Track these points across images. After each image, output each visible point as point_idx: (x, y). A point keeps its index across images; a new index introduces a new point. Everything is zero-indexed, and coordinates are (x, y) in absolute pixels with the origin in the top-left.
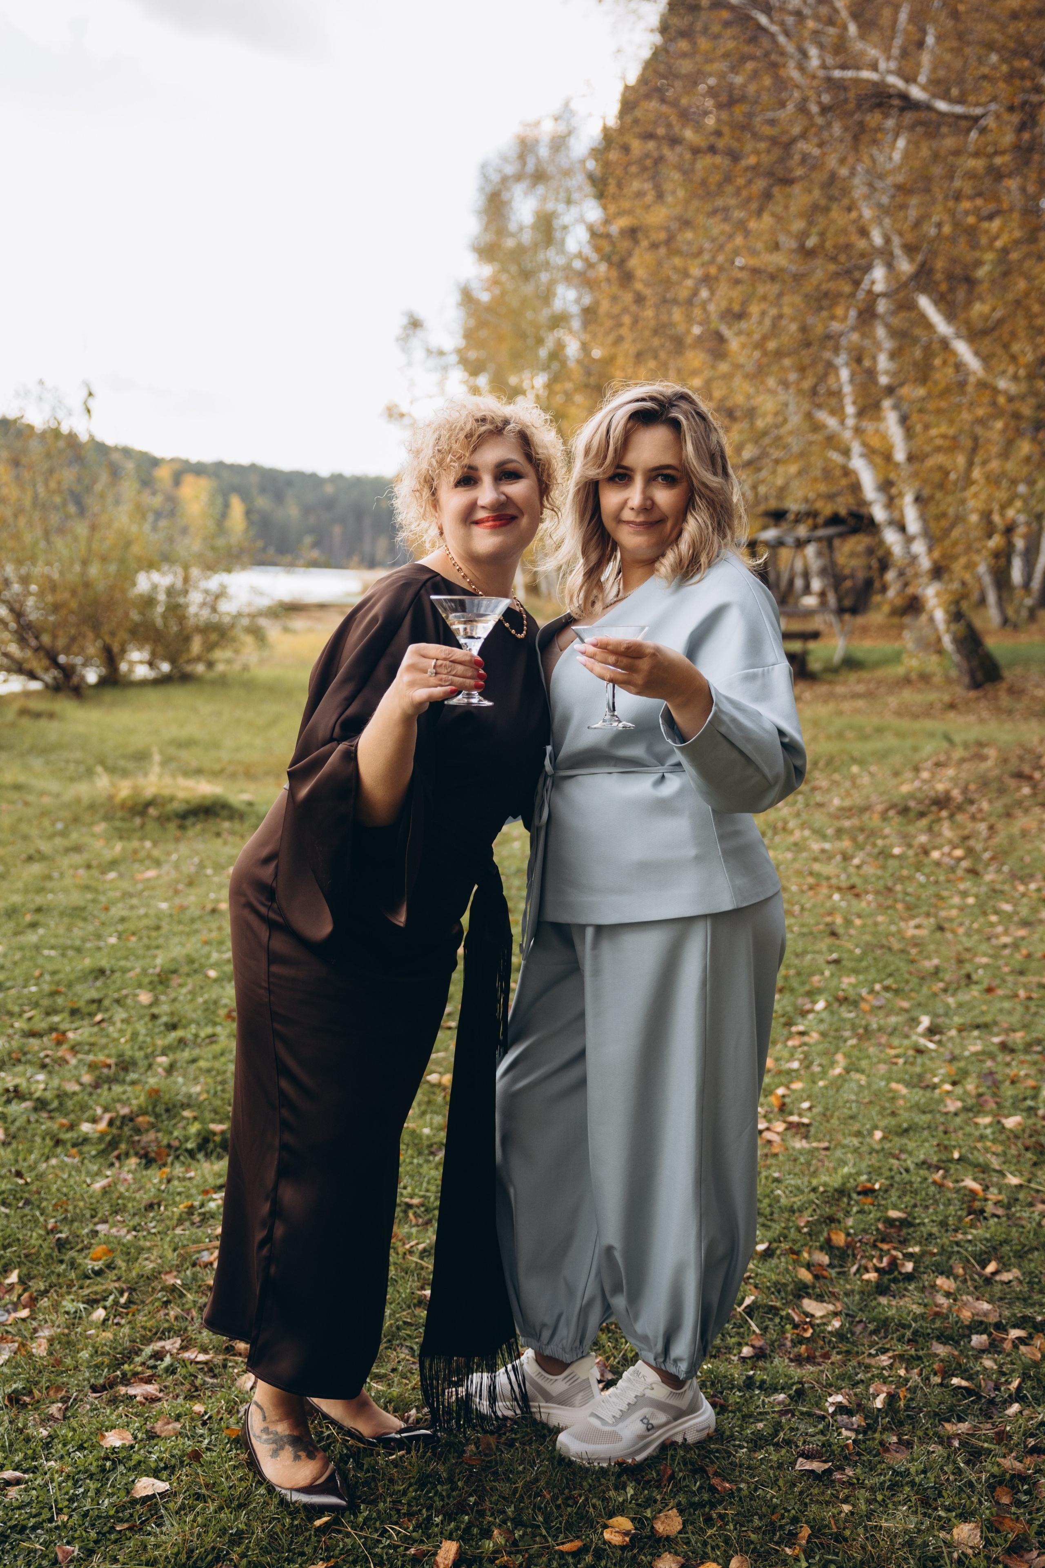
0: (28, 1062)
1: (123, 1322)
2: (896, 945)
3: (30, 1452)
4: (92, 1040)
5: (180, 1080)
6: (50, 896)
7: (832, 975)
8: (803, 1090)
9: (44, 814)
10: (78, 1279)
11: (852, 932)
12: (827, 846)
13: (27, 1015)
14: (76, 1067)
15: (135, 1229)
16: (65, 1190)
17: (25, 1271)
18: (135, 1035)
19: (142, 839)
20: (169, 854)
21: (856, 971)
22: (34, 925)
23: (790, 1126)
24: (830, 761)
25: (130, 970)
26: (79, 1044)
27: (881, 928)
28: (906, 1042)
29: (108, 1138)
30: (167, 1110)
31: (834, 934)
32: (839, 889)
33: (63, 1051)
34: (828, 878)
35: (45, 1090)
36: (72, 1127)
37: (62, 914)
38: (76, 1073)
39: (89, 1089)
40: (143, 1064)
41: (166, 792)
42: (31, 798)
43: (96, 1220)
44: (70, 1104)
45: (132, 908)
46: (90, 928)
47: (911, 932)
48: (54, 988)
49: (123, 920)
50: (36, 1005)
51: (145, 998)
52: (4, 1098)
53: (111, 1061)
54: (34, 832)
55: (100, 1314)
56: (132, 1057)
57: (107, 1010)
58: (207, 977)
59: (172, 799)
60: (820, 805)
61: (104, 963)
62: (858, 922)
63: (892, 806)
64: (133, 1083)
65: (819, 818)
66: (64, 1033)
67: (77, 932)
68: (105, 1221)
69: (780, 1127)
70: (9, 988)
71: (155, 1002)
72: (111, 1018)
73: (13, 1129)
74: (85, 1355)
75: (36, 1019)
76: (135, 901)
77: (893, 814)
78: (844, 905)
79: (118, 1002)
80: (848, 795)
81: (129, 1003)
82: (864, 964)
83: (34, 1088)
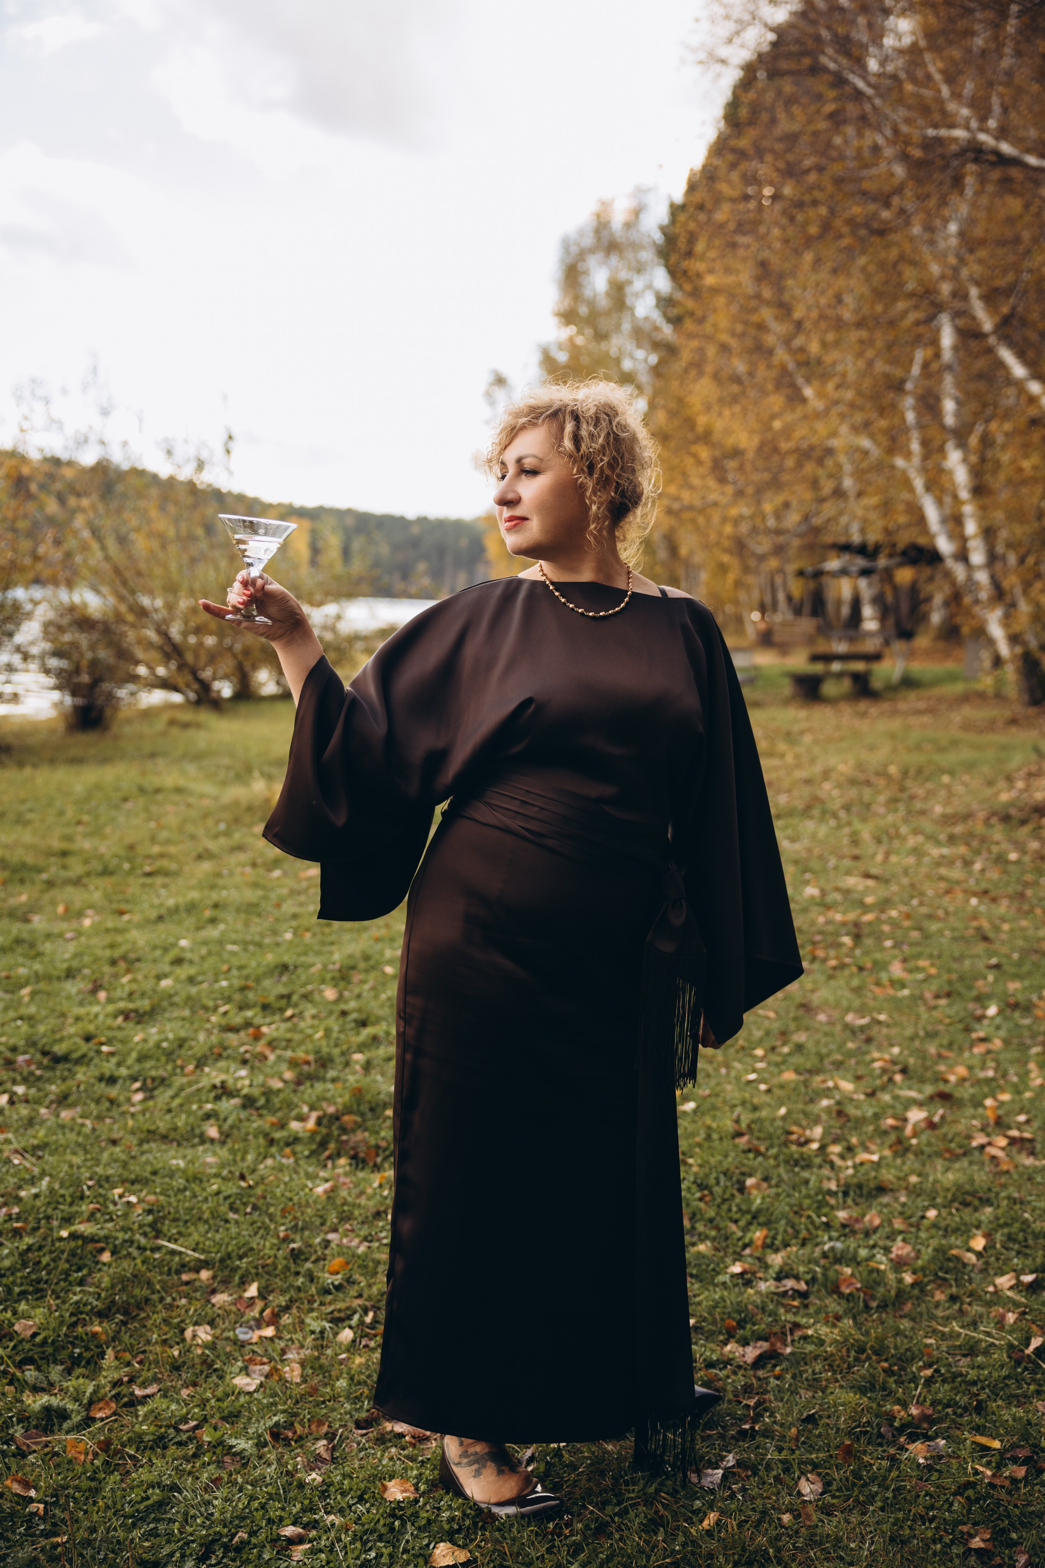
0: (228, 1057)
1: (372, 1344)
3: (306, 1502)
4: (289, 1036)
5: (379, 1078)
6: (224, 893)
7: (996, 980)
8: (1012, 1102)
9: (206, 816)
10: (318, 1293)
11: (1004, 936)
12: (945, 851)
13: (222, 1009)
14: (276, 1063)
15: (365, 1239)
16: (288, 1194)
17: (264, 1284)
18: (328, 1032)
21: (1017, 977)
22: (213, 921)
23: (1013, 1141)
24: (919, 771)
25: (312, 965)
26: (275, 1040)
27: (1030, 933)
29: (318, 1138)
30: (372, 1110)
31: (985, 939)
32: (975, 894)
33: (260, 1047)
34: (958, 882)
35: (251, 1086)
36: (282, 1126)
37: (238, 910)
38: (276, 1069)
39: (292, 1086)
40: (339, 1060)
42: (192, 800)
43: (325, 1228)
44: (276, 1101)
45: (301, 904)
46: (267, 923)
48: (243, 983)
49: (295, 916)
50: (228, 1000)
51: (330, 994)
52: (212, 1095)
53: (311, 1058)
54: (200, 832)
55: (346, 1335)
56: (329, 1054)
57: (296, 1006)
58: (384, 973)
60: (923, 812)
61: (287, 959)
62: (1005, 927)
63: (994, 814)
64: (334, 1080)
65: (927, 825)
66: (258, 1028)
67: (255, 929)
68: (335, 1230)
69: (1003, 1142)
70: (201, 983)
71: (340, 998)
72: (301, 1013)
73: (226, 1127)
74: (342, 1383)
75: (230, 1014)
76: (302, 898)
77: (994, 820)
78: (983, 908)
79: (306, 997)
80: (947, 802)
81: (316, 997)
82: (1026, 968)
83: (239, 1085)
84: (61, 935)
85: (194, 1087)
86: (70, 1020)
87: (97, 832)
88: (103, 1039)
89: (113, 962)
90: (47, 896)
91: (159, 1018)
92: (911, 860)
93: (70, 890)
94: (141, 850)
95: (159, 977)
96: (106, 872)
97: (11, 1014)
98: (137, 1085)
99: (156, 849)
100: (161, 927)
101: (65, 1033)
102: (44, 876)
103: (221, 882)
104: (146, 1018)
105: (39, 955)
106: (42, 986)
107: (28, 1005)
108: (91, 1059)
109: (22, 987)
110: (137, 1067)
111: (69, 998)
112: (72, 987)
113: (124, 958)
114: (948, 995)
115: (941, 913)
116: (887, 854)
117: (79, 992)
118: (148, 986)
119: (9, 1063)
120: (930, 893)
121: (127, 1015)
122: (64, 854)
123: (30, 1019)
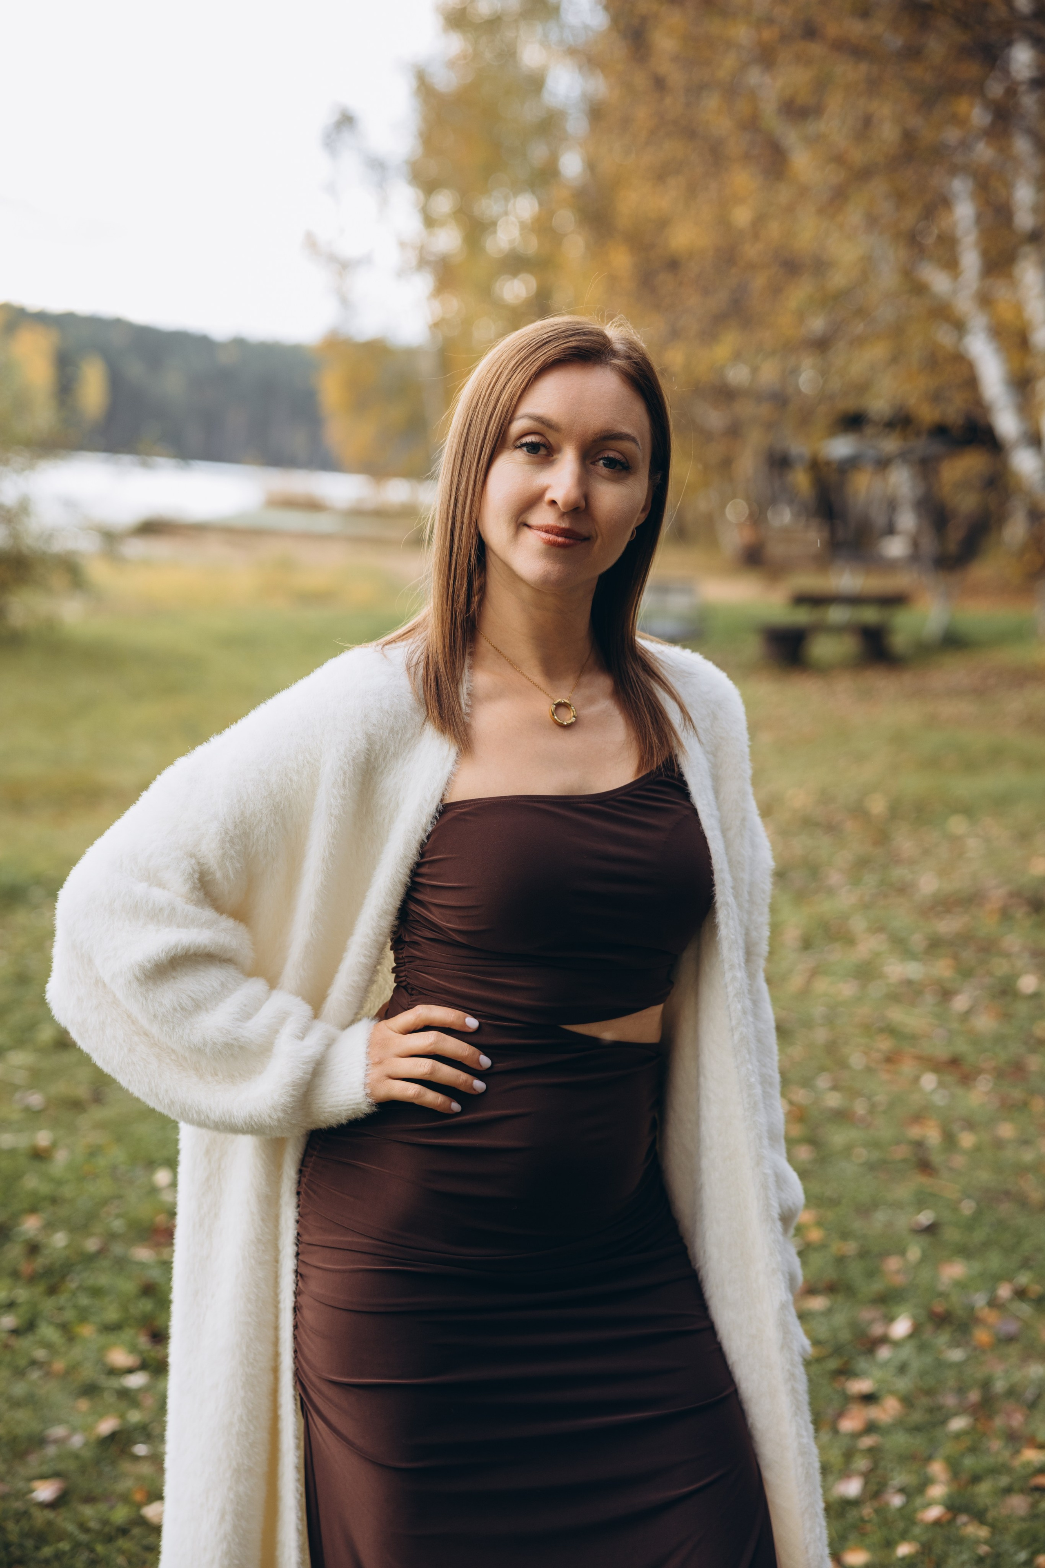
2: (1036, 1194)
7: (924, 1259)
11: (959, 1161)
12: (913, 970)
21: (964, 1252)
24: (920, 809)
27: (1009, 1154)
31: (925, 1166)
32: (935, 1066)
34: (913, 1038)
60: (901, 889)
62: (967, 1140)
63: (1017, 894)
65: (900, 915)
77: (1017, 908)
78: (941, 1097)
80: (947, 871)
82: (979, 1235)
92: (847, 989)
114: (831, 1289)
115: (860, 1108)
116: (814, 973)
120: (857, 1060)
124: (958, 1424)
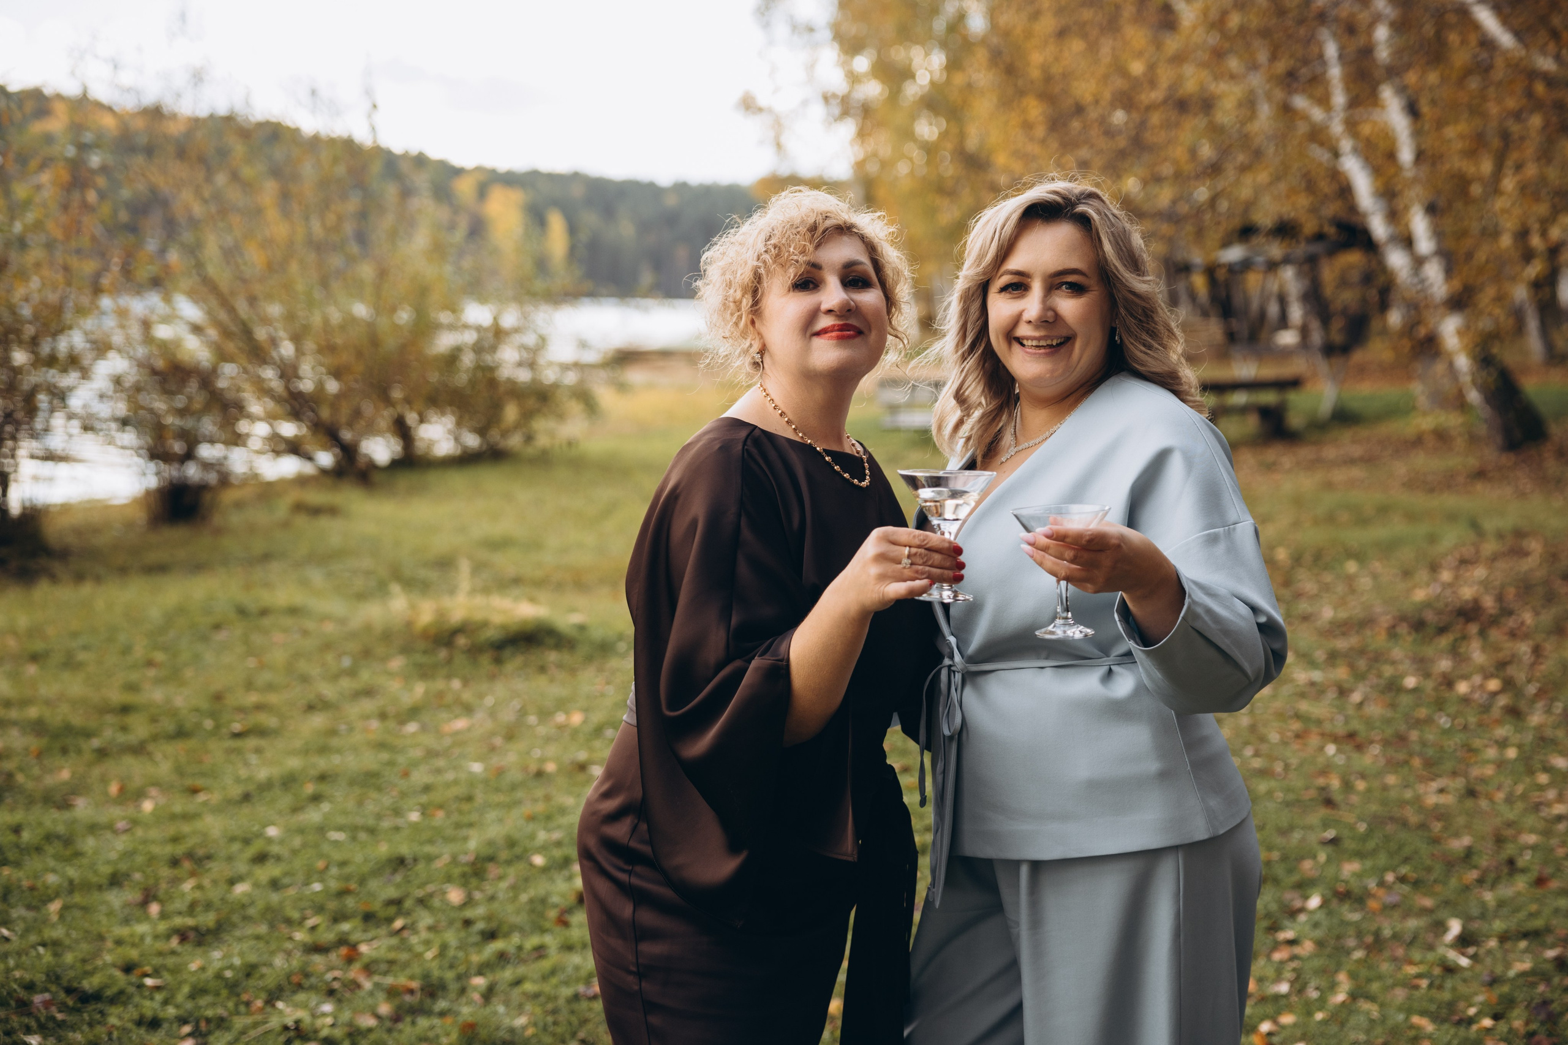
0: (312, 988)
2: (1413, 818)
4: (392, 955)
5: (501, 1009)
6: (336, 758)
7: (1329, 860)
8: (1295, 1025)
9: (327, 646)
11: (1354, 799)
12: (1317, 676)
13: (310, 922)
14: (371, 994)
18: (444, 948)
19: (449, 677)
20: (481, 696)
21: (1360, 855)
22: (316, 798)
24: (1318, 557)
25: (437, 857)
26: (375, 960)
27: (1393, 794)
28: (1430, 956)
31: (1329, 802)
32: (1335, 739)
33: (354, 972)
34: (1319, 722)
35: (333, 1025)
37: (352, 782)
38: (370, 1001)
39: (388, 1024)
40: (453, 987)
41: (479, 616)
42: (310, 625)
45: (438, 771)
46: (387, 800)
47: (1432, 799)
48: (342, 884)
49: (427, 789)
50: (320, 909)
51: (455, 896)
52: (283, 1039)
53: (415, 985)
54: (315, 671)
56: (440, 979)
57: (408, 914)
58: (531, 865)
59: (485, 624)
60: (1306, 618)
61: (405, 850)
62: (1361, 785)
63: (1402, 618)
64: (442, 1014)
66: (354, 947)
67: (371, 807)
70: (288, 886)
71: (469, 902)
72: (413, 924)
75: (321, 929)
76: (441, 763)
77: (1403, 629)
78: (1340, 760)
79: (422, 902)
80: (1342, 603)
81: (436, 902)
82: (1371, 845)
83: (319, 1022)
84: (110, 827)
85: (261, 1030)
86: (109, 944)
87: (173, 676)
88: (148, 969)
89: (175, 862)
90: (96, 772)
91: (226, 937)
93: (129, 760)
94: (231, 701)
95: (232, 882)
96: (181, 734)
97: (33, 938)
98: (187, 1029)
99: (253, 698)
100: (246, 810)
101: (99, 963)
102: (96, 743)
103: (335, 742)
104: (209, 938)
105: (78, 854)
106: (77, 898)
107: (53, 926)
108: (130, 997)
109: (50, 900)
110: (189, 1005)
111: (110, 914)
112: (116, 899)
113: (190, 855)
115: (1279, 768)
117: (126, 905)
118: (214, 894)
119: (24, 1006)
120: (1274, 737)
121: (183, 935)
122: (125, 709)
123: (55, 946)
124: (1358, 954)
